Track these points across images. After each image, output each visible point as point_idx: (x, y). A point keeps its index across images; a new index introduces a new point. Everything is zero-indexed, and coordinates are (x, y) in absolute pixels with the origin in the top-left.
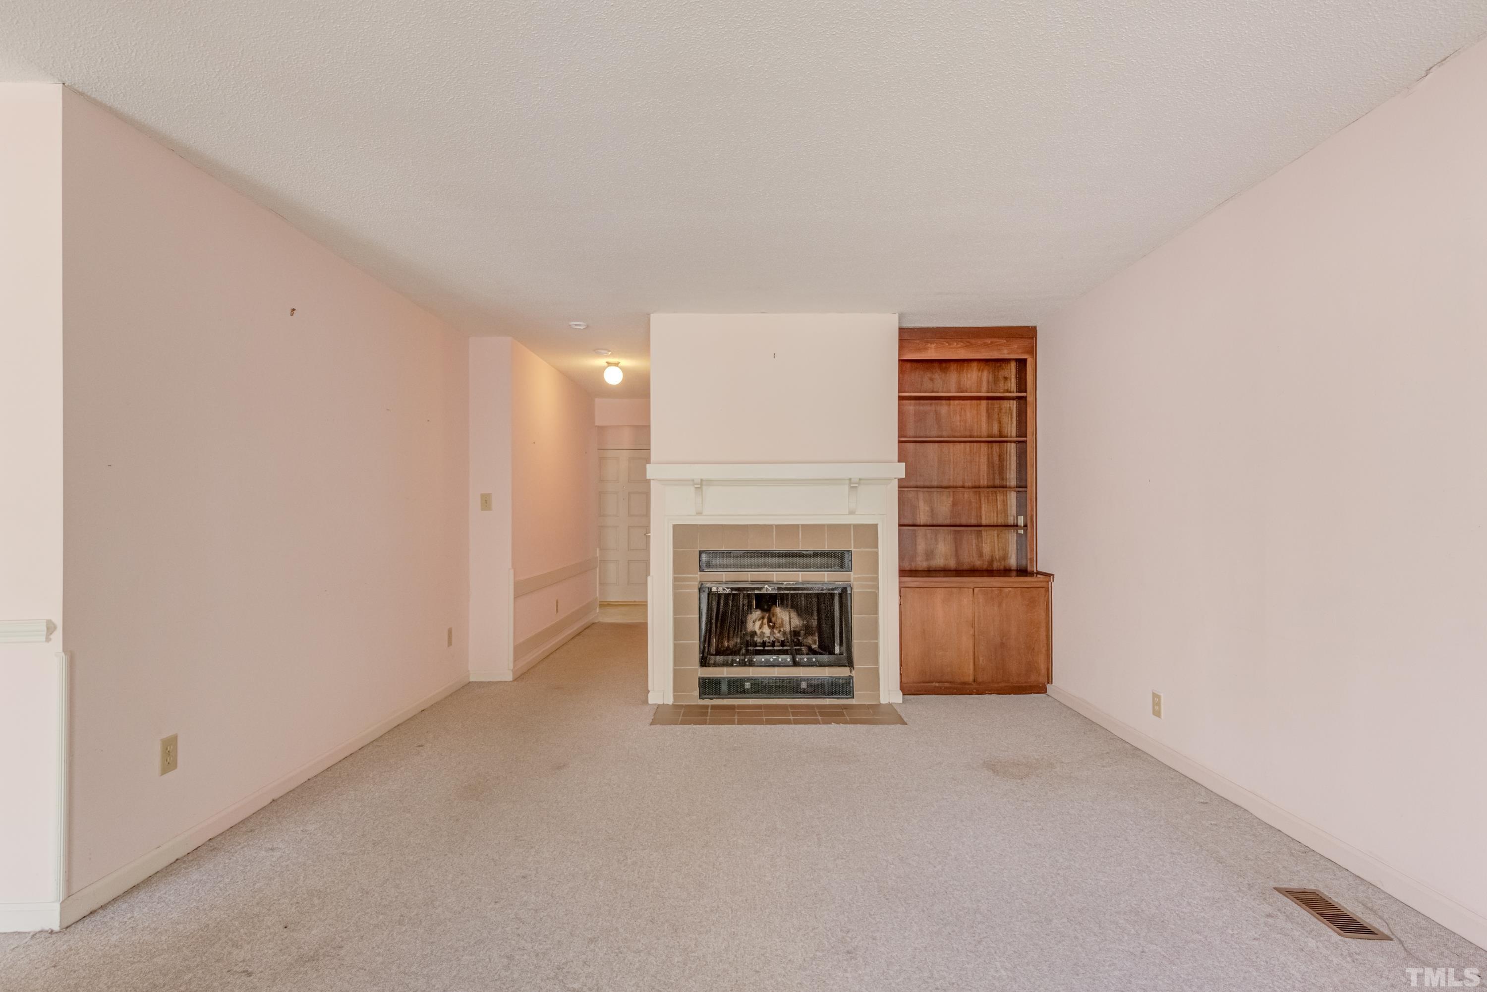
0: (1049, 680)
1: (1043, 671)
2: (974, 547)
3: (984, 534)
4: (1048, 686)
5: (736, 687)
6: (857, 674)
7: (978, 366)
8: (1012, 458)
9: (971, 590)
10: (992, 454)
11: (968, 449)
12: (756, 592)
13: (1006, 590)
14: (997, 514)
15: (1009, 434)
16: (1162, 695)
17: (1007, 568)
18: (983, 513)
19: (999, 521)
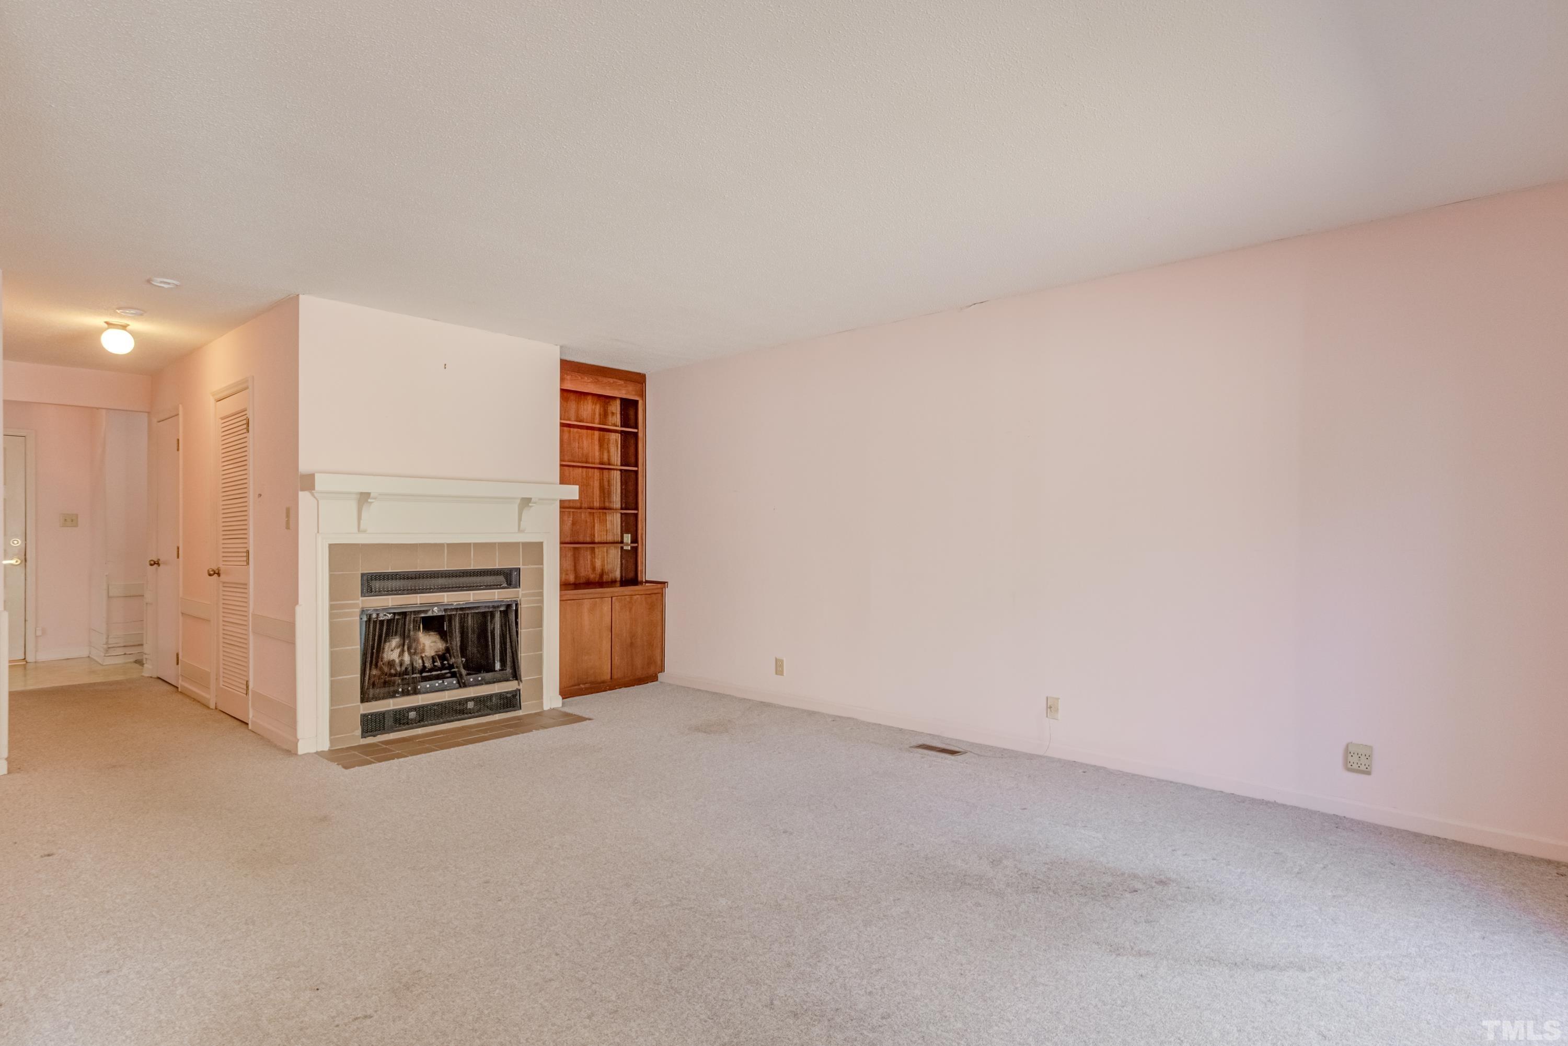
0: (662, 670)
1: (659, 662)
2: (589, 562)
3: (596, 550)
4: (660, 675)
5: (400, 719)
6: (524, 687)
7: (592, 399)
8: (618, 484)
9: (610, 599)
10: (603, 479)
11: (584, 473)
12: (423, 615)
13: (635, 597)
14: (607, 532)
15: (616, 463)
16: (784, 659)
17: (613, 580)
18: (596, 531)
19: (608, 539)
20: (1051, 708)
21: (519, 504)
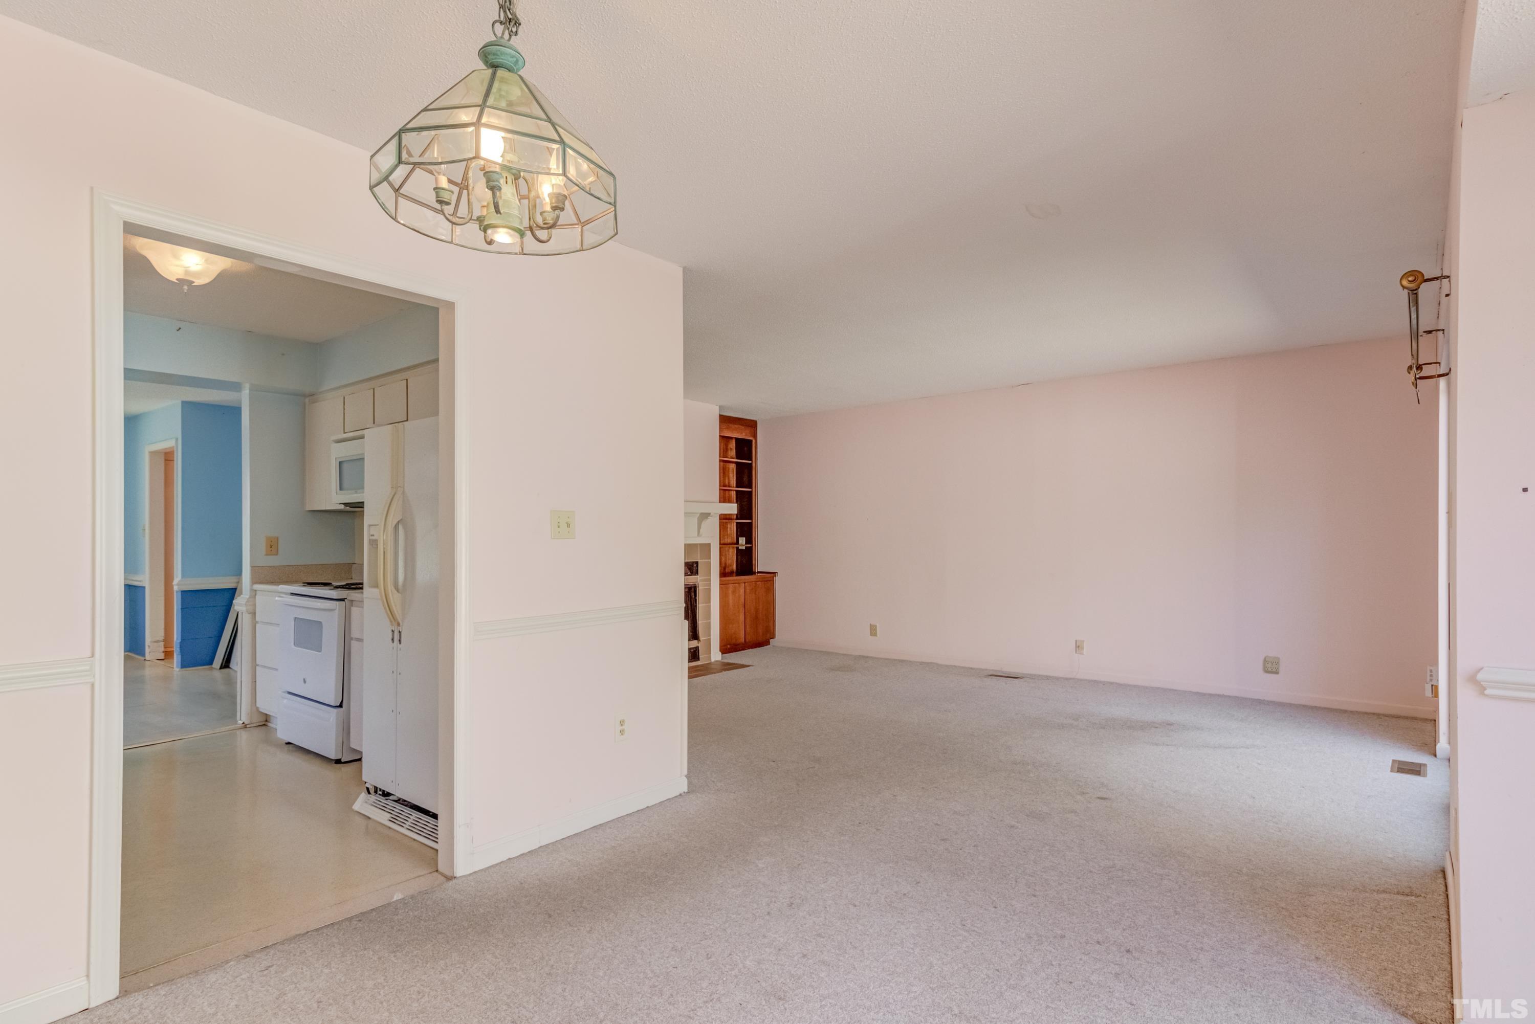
0: (774, 637)
4: (771, 640)
6: (701, 645)
8: (734, 501)
9: (744, 584)
13: (758, 583)
14: (728, 537)
15: (733, 486)
16: (878, 625)
17: (733, 571)
19: (728, 541)
20: (1078, 647)
21: (699, 517)
